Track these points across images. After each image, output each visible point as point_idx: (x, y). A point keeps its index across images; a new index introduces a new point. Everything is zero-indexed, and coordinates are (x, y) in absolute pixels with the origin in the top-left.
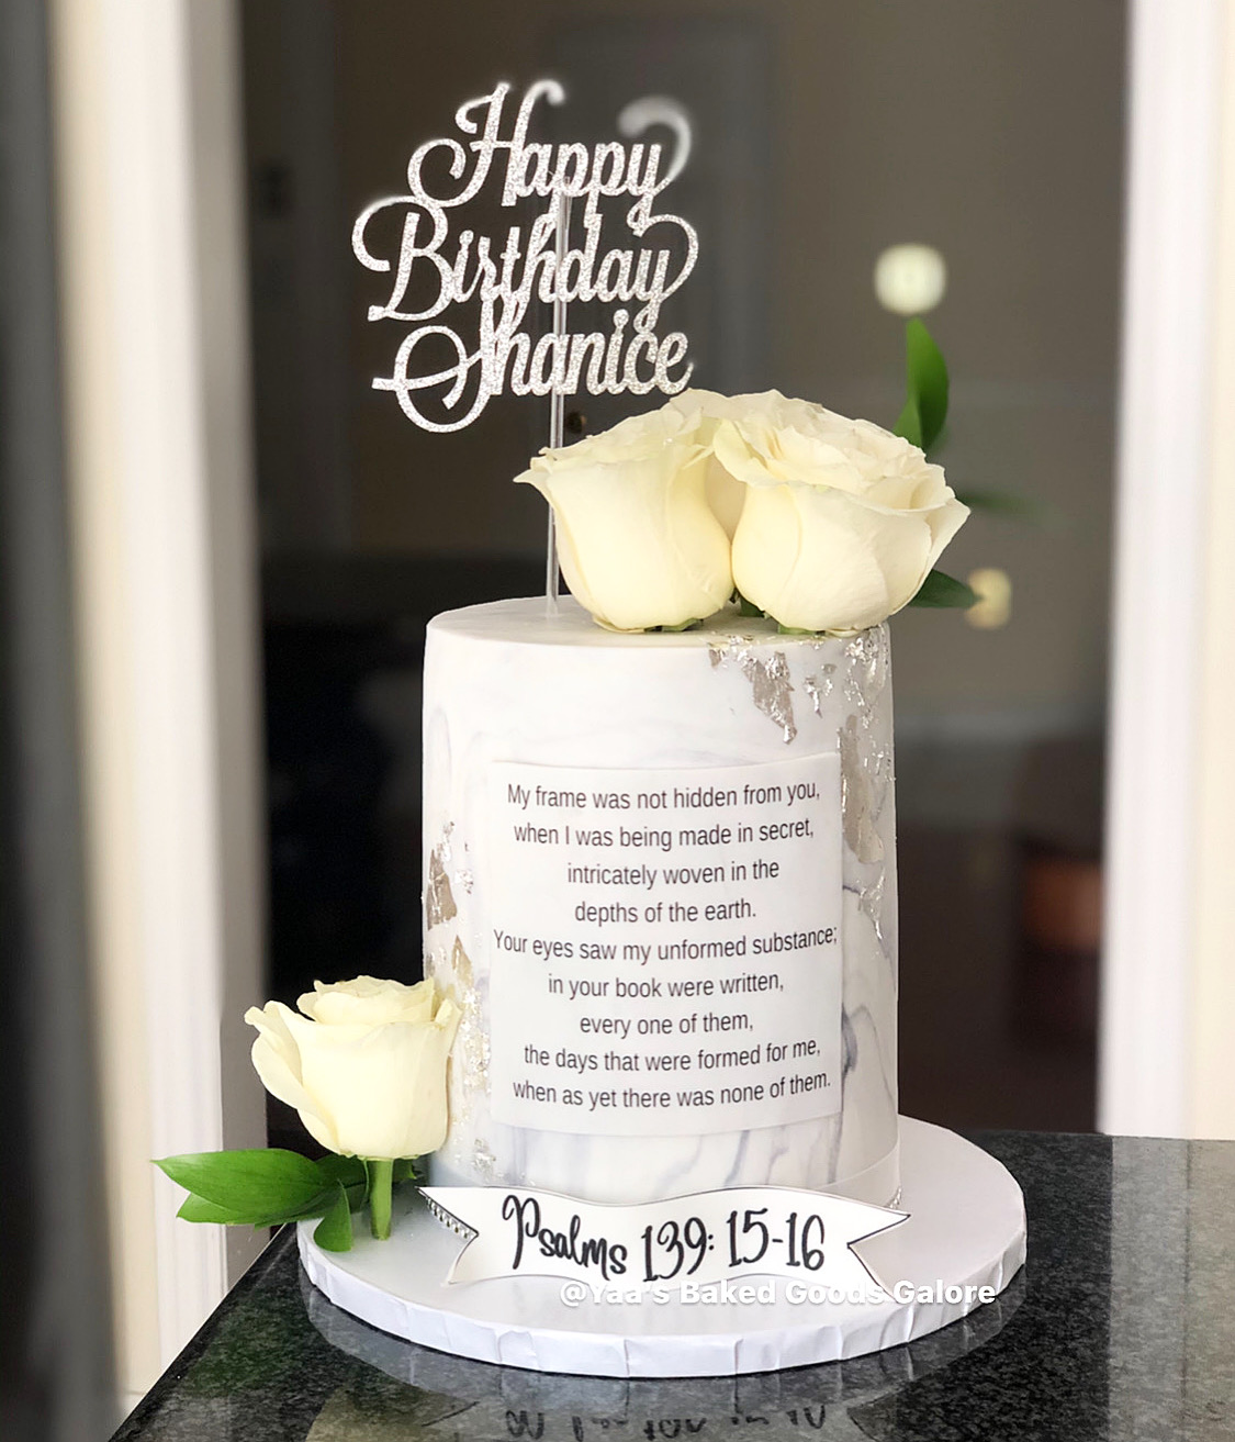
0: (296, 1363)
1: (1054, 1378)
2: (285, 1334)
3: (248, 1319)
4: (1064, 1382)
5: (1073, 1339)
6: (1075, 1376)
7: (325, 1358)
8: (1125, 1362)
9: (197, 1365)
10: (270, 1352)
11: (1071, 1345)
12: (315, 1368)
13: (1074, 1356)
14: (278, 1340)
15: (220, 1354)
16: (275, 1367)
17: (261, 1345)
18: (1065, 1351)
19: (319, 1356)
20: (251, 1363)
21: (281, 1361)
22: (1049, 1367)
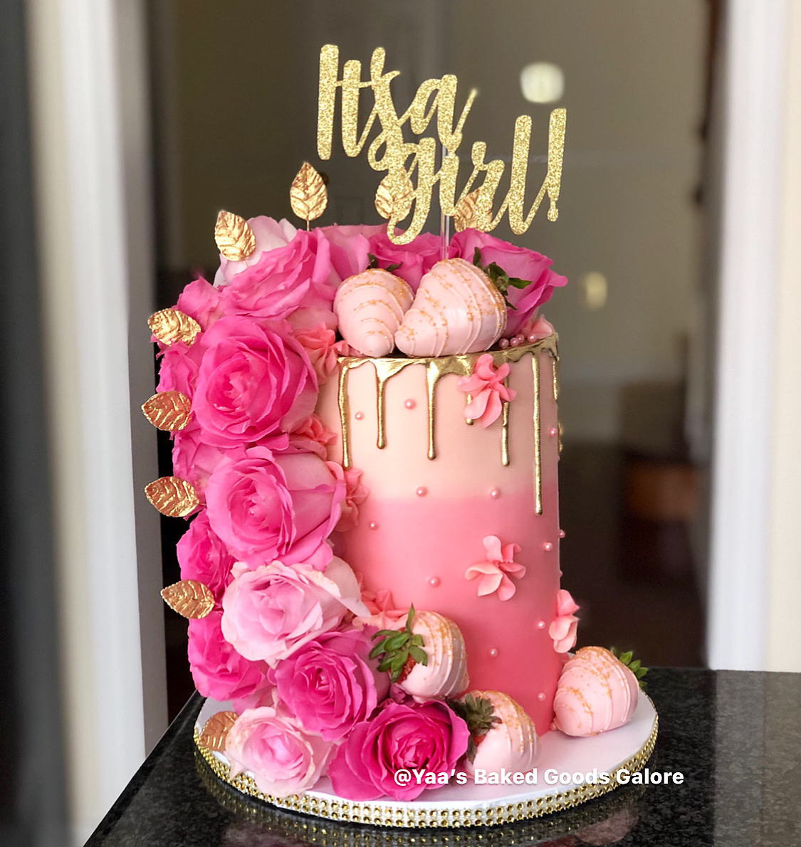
0: (178, 823)
1: (648, 829)
2: (170, 804)
3: (147, 794)
4: (654, 830)
5: (660, 803)
6: (661, 827)
7: (195, 820)
8: (692, 817)
9: (117, 825)
10: (162, 816)
11: (659, 806)
12: (190, 826)
13: (660, 814)
14: (166, 808)
15: (130, 817)
16: (165, 827)
17: (156, 812)
18: (655, 811)
19: (193, 819)
20: (150, 823)
21: (168, 822)
22: (645, 821)
